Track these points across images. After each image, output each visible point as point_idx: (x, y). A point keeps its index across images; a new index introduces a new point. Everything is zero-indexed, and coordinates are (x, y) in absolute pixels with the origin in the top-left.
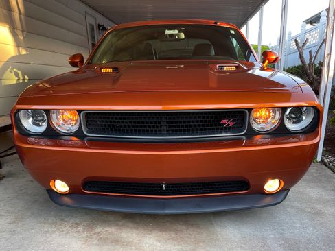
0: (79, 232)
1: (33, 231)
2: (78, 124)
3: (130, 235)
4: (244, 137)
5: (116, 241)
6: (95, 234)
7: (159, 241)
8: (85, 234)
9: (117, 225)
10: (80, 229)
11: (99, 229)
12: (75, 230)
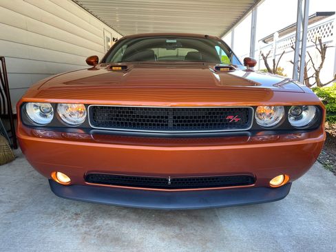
0: (77, 225)
1: (29, 223)
2: (85, 116)
3: (132, 230)
4: (249, 133)
5: (116, 240)
6: (94, 229)
7: (163, 240)
8: (84, 229)
9: (119, 216)
10: (79, 221)
11: (99, 222)
12: (74, 223)
